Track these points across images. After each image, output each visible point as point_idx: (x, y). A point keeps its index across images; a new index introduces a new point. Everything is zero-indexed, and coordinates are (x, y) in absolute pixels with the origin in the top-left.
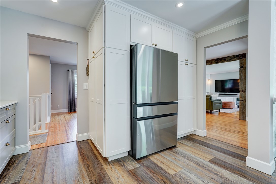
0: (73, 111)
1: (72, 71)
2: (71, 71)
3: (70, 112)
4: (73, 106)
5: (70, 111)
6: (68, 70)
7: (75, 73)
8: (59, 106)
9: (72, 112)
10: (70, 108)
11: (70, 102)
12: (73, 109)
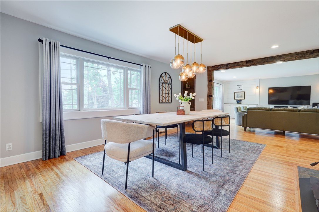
0: (57, 155)
1: (52, 44)
2: (50, 43)
3: (49, 158)
4: (58, 142)
5: (48, 156)
6: (40, 40)
7: (61, 53)
8: (11, 144)
9: (54, 157)
10: (48, 147)
11: (48, 132)
12: (57, 150)
